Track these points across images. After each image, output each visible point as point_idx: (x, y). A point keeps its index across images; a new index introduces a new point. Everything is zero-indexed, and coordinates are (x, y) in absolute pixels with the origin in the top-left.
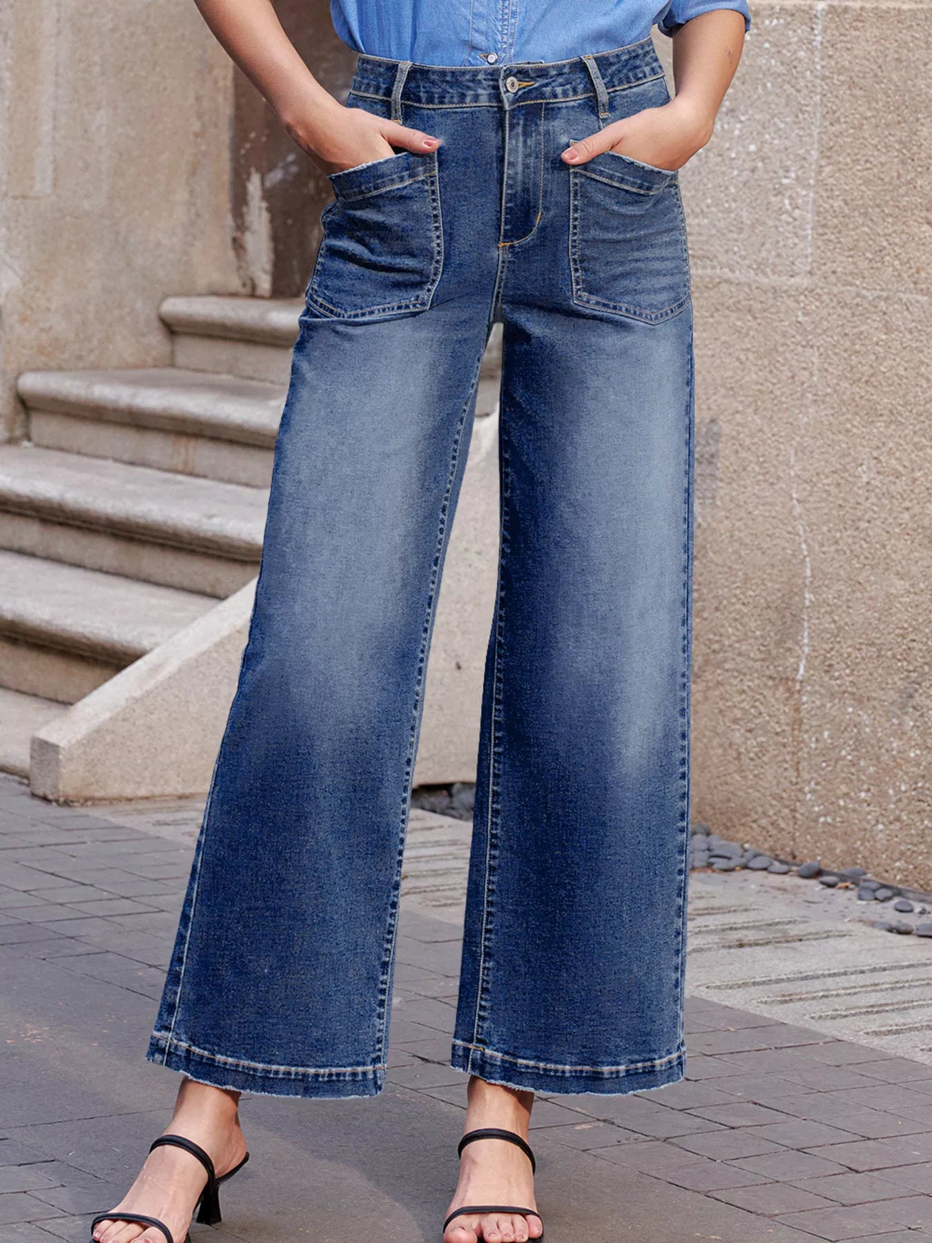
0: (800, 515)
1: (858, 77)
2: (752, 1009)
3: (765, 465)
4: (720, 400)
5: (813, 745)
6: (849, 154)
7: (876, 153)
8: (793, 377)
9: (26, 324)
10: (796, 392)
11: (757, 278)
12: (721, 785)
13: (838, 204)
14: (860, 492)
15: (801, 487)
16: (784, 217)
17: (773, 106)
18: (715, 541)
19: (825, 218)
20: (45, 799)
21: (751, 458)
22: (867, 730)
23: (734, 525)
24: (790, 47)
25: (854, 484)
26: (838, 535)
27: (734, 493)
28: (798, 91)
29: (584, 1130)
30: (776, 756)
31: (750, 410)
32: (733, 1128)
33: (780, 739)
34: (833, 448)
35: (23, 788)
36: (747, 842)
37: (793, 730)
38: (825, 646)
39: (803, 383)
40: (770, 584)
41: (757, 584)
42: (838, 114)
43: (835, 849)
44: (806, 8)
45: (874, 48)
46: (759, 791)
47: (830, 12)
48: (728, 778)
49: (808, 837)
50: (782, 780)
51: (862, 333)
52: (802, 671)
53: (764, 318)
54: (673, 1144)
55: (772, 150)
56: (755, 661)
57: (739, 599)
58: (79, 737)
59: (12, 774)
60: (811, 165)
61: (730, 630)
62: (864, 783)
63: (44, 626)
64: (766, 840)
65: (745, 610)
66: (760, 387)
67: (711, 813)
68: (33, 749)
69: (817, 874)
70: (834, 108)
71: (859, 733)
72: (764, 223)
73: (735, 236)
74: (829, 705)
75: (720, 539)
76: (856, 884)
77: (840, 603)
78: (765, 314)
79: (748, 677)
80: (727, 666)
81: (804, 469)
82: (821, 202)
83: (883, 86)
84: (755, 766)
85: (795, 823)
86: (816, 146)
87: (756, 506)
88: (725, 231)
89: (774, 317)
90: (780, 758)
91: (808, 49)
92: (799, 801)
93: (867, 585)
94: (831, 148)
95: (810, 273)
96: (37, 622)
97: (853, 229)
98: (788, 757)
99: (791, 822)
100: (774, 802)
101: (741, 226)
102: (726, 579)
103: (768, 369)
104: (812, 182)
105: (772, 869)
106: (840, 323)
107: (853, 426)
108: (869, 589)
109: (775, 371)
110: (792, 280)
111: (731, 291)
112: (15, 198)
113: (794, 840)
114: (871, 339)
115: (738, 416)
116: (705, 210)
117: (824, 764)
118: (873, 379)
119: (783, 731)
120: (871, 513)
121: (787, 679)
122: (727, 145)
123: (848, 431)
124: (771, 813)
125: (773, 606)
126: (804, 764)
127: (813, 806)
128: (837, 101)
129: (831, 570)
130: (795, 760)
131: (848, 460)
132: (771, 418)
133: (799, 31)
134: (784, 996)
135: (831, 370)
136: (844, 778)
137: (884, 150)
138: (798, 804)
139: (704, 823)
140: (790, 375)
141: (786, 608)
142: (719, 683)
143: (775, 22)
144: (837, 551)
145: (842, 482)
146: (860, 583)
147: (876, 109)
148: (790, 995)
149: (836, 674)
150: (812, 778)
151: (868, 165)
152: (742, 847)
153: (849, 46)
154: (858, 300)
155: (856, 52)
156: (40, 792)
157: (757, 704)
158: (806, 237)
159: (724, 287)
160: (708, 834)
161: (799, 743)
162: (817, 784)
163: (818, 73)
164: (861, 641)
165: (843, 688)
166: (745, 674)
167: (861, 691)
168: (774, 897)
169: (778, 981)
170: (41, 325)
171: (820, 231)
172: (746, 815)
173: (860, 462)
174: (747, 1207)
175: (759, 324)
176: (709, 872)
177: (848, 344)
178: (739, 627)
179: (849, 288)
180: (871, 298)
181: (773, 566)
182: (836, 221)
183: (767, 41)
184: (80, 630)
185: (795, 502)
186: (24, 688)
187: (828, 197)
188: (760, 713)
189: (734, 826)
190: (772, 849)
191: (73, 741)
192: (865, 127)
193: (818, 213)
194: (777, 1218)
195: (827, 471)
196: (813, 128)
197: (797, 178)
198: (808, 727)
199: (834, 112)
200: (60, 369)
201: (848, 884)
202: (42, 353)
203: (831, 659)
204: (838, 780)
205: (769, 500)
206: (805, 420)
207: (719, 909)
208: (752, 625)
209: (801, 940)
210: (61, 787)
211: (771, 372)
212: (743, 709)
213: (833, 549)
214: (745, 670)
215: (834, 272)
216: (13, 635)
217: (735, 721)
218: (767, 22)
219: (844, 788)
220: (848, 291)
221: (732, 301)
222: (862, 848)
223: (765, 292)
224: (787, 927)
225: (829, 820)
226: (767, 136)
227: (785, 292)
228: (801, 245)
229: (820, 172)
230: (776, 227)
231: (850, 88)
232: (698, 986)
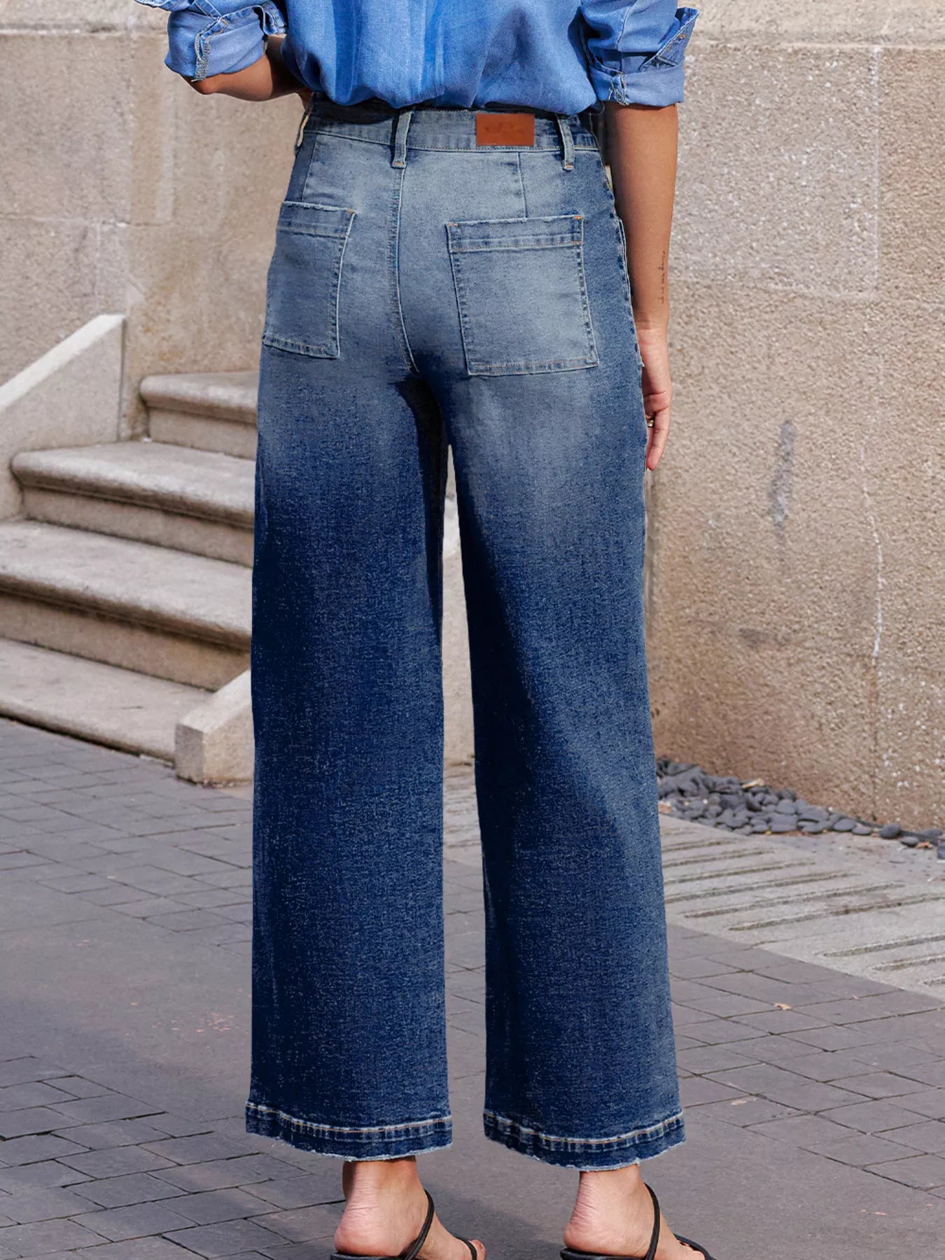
0: (871, 507)
1: (913, 112)
2: (870, 975)
3: (838, 461)
4: (793, 403)
5: (890, 716)
6: (906, 181)
7: (932, 180)
8: (861, 382)
9: (149, 334)
10: (864, 396)
11: (830, 294)
12: (805, 753)
13: (899, 226)
14: (926, 485)
15: (871, 482)
16: (854, 238)
17: (835, 139)
18: (793, 531)
19: (889, 239)
20: (190, 781)
21: (824, 456)
22: (940, 701)
23: (809, 516)
24: (849, 86)
25: (921, 478)
26: (907, 524)
27: (809, 488)
28: (859, 125)
29: (739, 1105)
30: (855, 726)
31: (822, 412)
32: (876, 1099)
33: (859, 711)
34: (900, 446)
35: (168, 770)
36: (830, 805)
37: (871, 702)
38: (898, 626)
39: (870, 388)
40: (844, 570)
41: (833, 571)
42: (896, 145)
43: (913, 810)
44: (863, 51)
45: (927, 86)
46: (839, 758)
47: (885, 55)
48: (811, 747)
49: (888, 800)
50: (862, 748)
51: (923, 342)
52: (877, 648)
53: (834, 329)
54: (822, 1117)
55: (838, 178)
56: (834, 640)
57: (817, 584)
58: (221, 723)
59: (157, 757)
60: (873, 191)
61: (809, 612)
62: (938, 750)
63: (179, 616)
64: (848, 804)
65: (823, 593)
66: (829, 391)
67: (796, 778)
68: (177, 735)
69: (898, 834)
70: (892, 140)
71: (932, 704)
72: (838, 244)
73: (812, 256)
74: (903, 679)
75: (797, 529)
76: (935, 844)
77: (911, 586)
78: (835, 325)
79: (827, 655)
80: (807, 644)
81: (873, 465)
82: (884, 224)
83: (936, 120)
84: (836, 735)
85: (875, 788)
86: (877, 174)
87: (830, 499)
88: (802, 251)
89: (842, 328)
90: (859, 728)
91: (866, 88)
92: (878, 767)
93: (935, 570)
94: (890, 176)
95: (876, 288)
96: (173, 612)
97: (914, 249)
98: (866, 728)
99: (871, 787)
100: (854, 769)
101: (816, 246)
102: (804, 566)
103: (837, 375)
104: (876, 206)
105: (855, 830)
106: (903, 333)
107: (918, 426)
108: (937, 573)
109: (844, 377)
110: (860, 294)
111: (805, 305)
112: (138, 225)
113: (874, 803)
114: (931, 347)
115: (810, 417)
116: (782, 232)
117: (900, 734)
118: (934, 383)
119: (861, 703)
120: (937, 504)
121: (864, 656)
122: (797, 174)
123: (913, 430)
124: (852, 778)
125: (848, 589)
126: (882, 733)
127: (891, 772)
128: (894, 134)
129: (901, 556)
130: (873, 730)
131: (914, 456)
132: (842, 419)
133: (858, 72)
134: (896, 961)
135: (896, 375)
136: (919, 746)
137: (938, 177)
138: (877, 770)
139: (790, 789)
140: (858, 380)
141: (860, 591)
142: (799, 661)
143: (835, 64)
144: (907, 539)
145: (909, 476)
146: (928, 568)
147: (930, 141)
148: (901, 961)
149: (909, 651)
150: (889, 747)
151: (925, 191)
152: (828, 811)
153: (904, 84)
154: (919, 312)
155: (911, 90)
156: (185, 775)
157: (836, 679)
158: (873, 256)
159: (799, 302)
160: (794, 799)
161: (876, 714)
162: (894, 751)
163: (876, 109)
164: (931, 620)
165: (916, 664)
166: (824, 652)
167: (933, 667)
168: (862, 858)
169: (888, 947)
170: (163, 334)
171: (885, 251)
172: (830, 781)
173: (925, 458)
174: (904, 1181)
175: (829, 335)
176: (800, 835)
177: (911, 351)
178: (818, 609)
179: (910, 301)
180: (931, 310)
181: (847, 553)
182: (898, 241)
183: (829, 81)
184: (213, 619)
185: (866, 495)
186: (161, 672)
187: (891, 220)
188: (840, 687)
189: (818, 791)
190: (854, 812)
191: (216, 727)
192: (921, 157)
193: (883, 235)
194: (932, 1191)
195: (894, 466)
196: (873, 158)
197: (863, 204)
198: (884, 700)
199: (892, 144)
200: (178, 372)
201: (927, 844)
202: (162, 359)
203: (903, 637)
204: (914, 748)
205: (842, 493)
206: (874, 420)
207: (821, 874)
208: (830, 607)
209: (899, 904)
210: (205, 771)
211: (840, 378)
212: (823, 683)
213: (903, 537)
214: (824, 648)
215: (896, 287)
216: (150, 625)
217: (816, 695)
218: (828, 64)
219: (919, 755)
220: (910, 304)
221: (805, 314)
222: (938, 811)
223: (836, 306)
224: (885, 891)
225: (906, 784)
226: (832, 166)
227: (854, 305)
228: (869, 263)
229: (882, 198)
230: (848, 247)
231: (906, 122)
232: (816, 954)
